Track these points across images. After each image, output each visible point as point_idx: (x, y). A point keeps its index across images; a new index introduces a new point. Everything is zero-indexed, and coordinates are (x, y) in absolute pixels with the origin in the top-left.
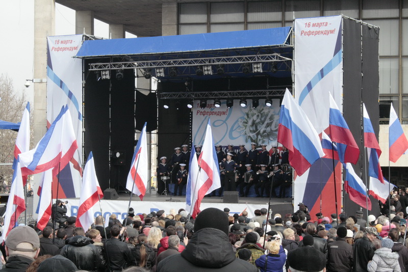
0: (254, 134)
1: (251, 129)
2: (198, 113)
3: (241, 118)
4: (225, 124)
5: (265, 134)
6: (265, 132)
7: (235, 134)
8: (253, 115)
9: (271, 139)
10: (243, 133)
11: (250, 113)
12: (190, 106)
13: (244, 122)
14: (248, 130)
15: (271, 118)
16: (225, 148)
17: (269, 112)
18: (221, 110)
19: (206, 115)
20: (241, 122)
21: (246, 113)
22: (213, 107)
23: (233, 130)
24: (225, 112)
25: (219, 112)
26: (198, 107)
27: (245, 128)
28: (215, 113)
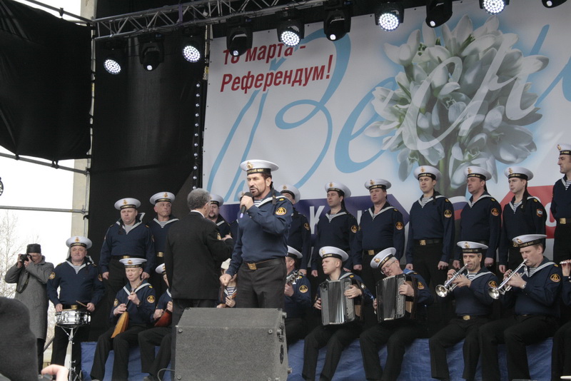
0: (435, 142)
1: (424, 124)
2: (224, 83)
3: (381, 84)
4: (320, 112)
5: (477, 138)
6: (477, 128)
7: (358, 150)
8: (429, 69)
9: (506, 156)
10: (393, 141)
11: (419, 61)
12: (191, 54)
13: (396, 100)
14: (409, 129)
15: (507, 71)
16: (321, 208)
17: (497, 46)
18: (309, 63)
20: (383, 99)
21: (402, 62)
22: (279, 56)
23: (353, 133)
24: (323, 68)
25: (301, 70)
26: (226, 63)
27: (397, 123)
28: (286, 77)
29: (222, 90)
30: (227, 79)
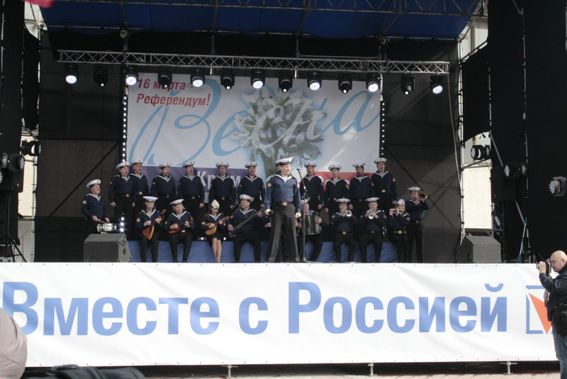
0: (270, 145)
1: (263, 136)
2: (139, 98)
3: (239, 113)
4: (203, 123)
5: (293, 146)
6: (292, 141)
7: (226, 145)
8: (266, 109)
9: (306, 156)
10: (246, 143)
11: (261, 105)
13: (247, 122)
14: (255, 137)
15: (307, 116)
16: (204, 173)
17: (302, 104)
19: (159, 104)
20: (240, 121)
21: (251, 104)
22: (176, 88)
23: (223, 135)
24: (204, 100)
25: (191, 99)
26: (140, 87)
27: (248, 134)
28: (181, 101)
29: (138, 102)
30: (141, 96)
